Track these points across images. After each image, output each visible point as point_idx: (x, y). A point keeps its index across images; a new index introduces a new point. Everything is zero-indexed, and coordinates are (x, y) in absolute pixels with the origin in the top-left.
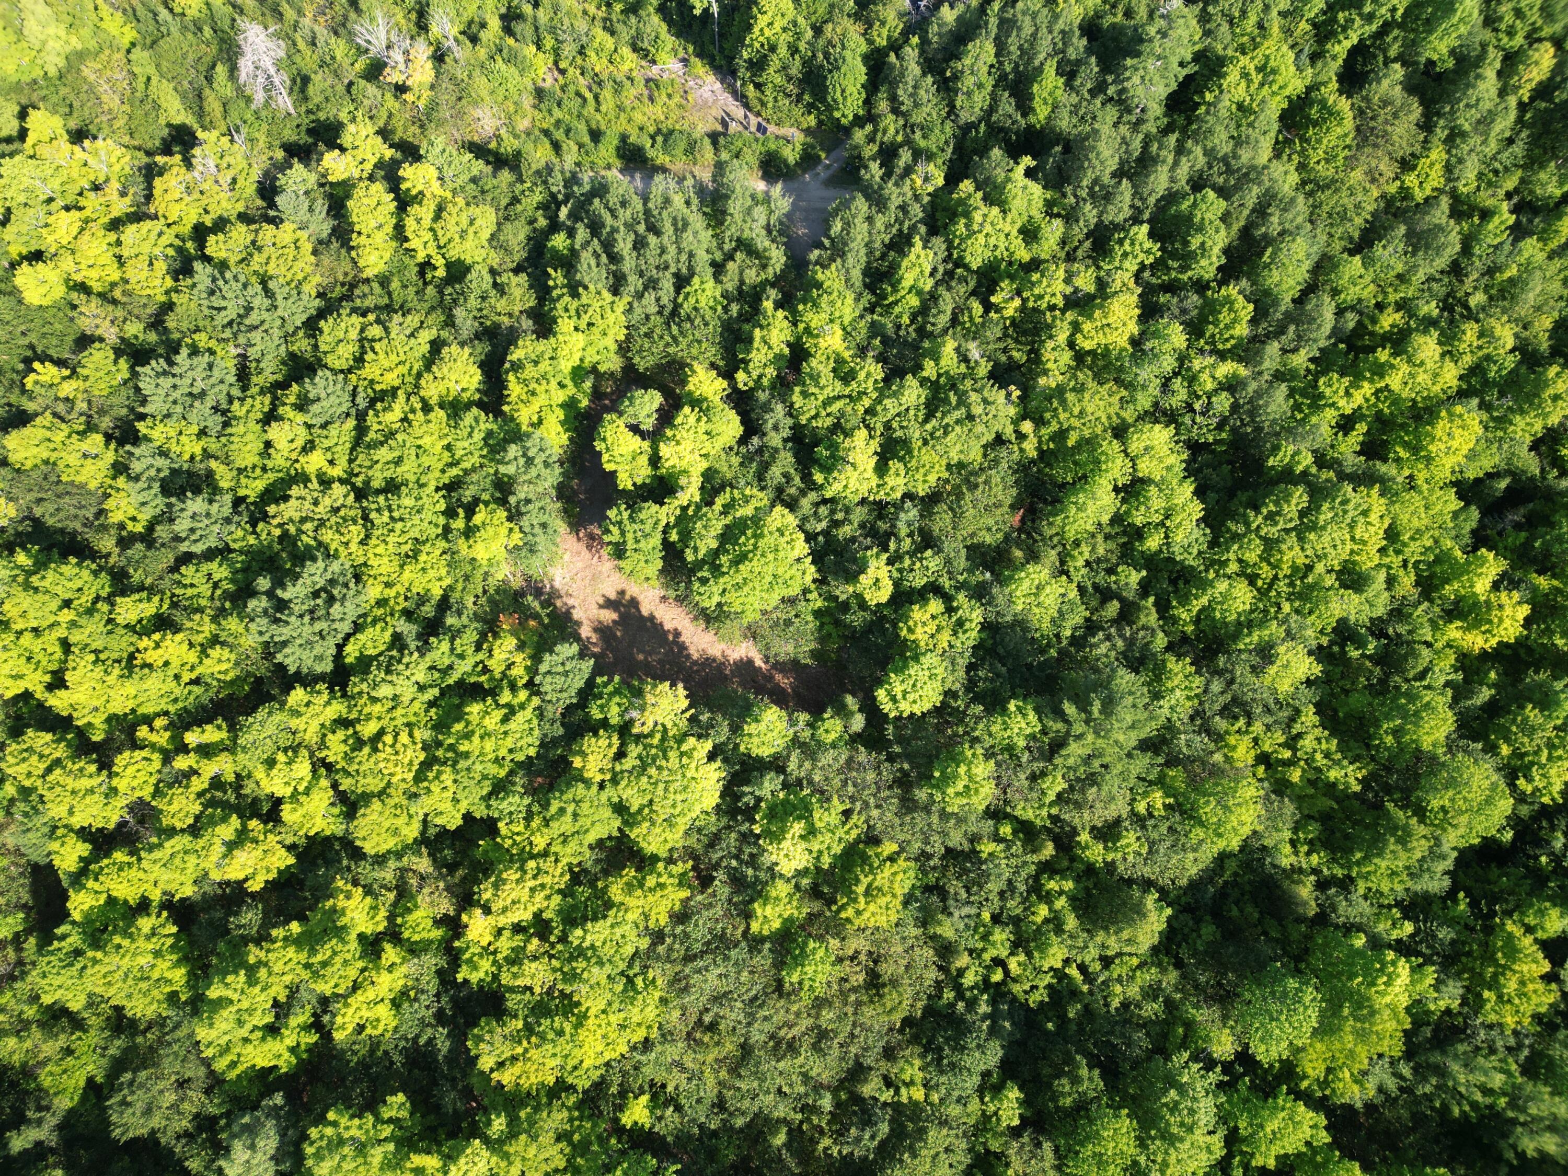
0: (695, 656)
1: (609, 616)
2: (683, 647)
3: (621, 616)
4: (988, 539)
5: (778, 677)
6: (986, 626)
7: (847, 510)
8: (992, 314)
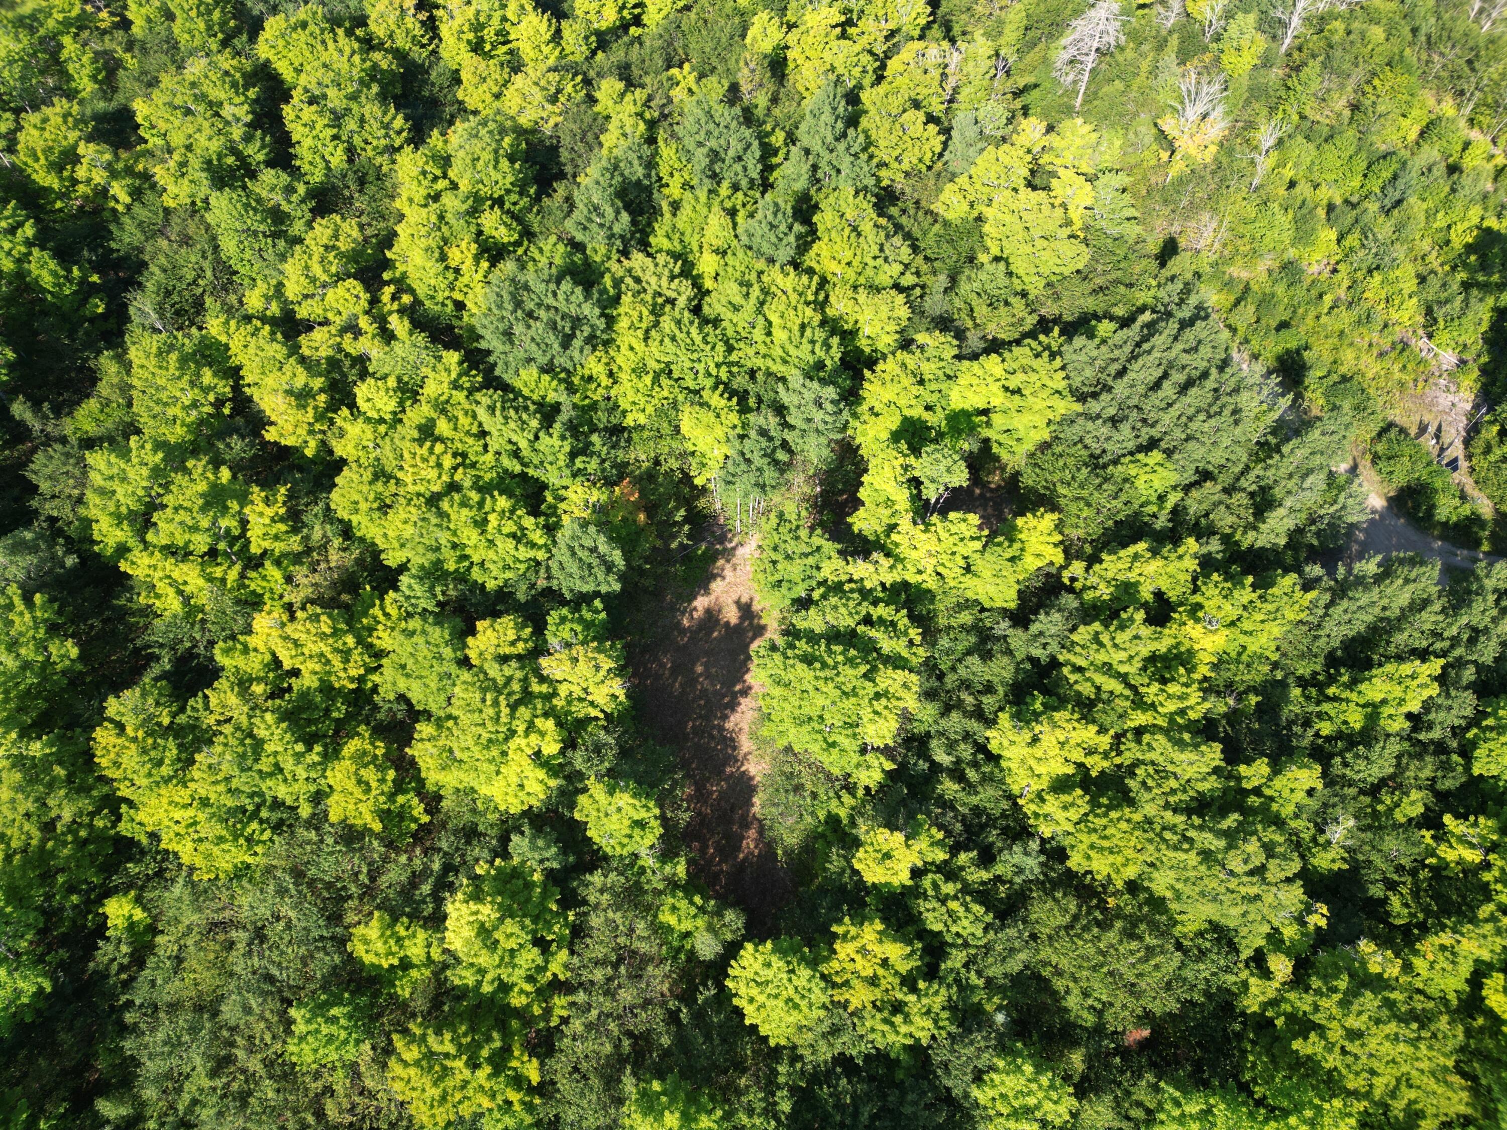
0: (729, 725)
1: (732, 615)
2: (733, 706)
3: (737, 626)
4: (1072, 1002)
5: (752, 833)
6: (916, 1050)
7: (987, 779)
8: (1428, 834)
